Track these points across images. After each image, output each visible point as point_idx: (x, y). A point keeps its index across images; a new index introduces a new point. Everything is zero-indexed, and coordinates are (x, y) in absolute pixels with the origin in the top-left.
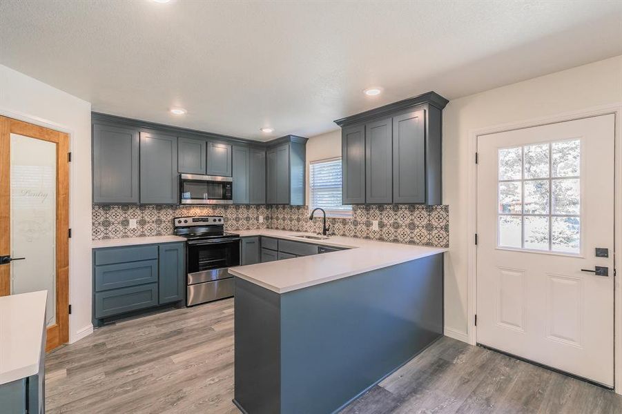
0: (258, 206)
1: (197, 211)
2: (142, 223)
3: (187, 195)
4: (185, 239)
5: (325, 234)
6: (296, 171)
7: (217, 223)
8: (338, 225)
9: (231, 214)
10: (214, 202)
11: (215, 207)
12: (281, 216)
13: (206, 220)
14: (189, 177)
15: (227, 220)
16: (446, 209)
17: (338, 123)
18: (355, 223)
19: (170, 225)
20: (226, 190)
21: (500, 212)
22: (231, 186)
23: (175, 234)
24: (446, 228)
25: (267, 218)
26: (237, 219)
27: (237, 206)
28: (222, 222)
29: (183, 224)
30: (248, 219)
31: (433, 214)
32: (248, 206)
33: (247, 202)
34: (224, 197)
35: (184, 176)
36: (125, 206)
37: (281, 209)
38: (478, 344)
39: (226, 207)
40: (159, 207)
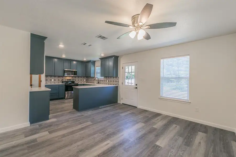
0: (84, 77)
1: (68, 78)
2: (55, 80)
3: (66, 74)
4: (65, 84)
5: (98, 83)
6: (92, 69)
7: (73, 81)
8: (101, 81)
9: (77, 79)
10: (72, 76)
11: (72, 77)
12: (90, 80)
13: (70, 80)
14: (66, 70)
15: (75, 80)
16: (118, 78)
17: (100, 59)
18: (104, 81)
19: (61, 81)
20: (75, 73)
21: (126, 78)
22: (76, 72)
23: (63, 83)
24: (118, 81)
25: (86, 80)
26: (78, 80)
27: (78, 77)
28: (74, 81)
29: (64, 81)
30: (81, 80)
31: (117, 79)
32: (81, 77)
33: (81, 76)
34: (75, 75)
35: (65, 70)
36: (51, 76)
37: (90, 78)
38: (122, 103)
39: (75, 77)
40: (59, 77)
